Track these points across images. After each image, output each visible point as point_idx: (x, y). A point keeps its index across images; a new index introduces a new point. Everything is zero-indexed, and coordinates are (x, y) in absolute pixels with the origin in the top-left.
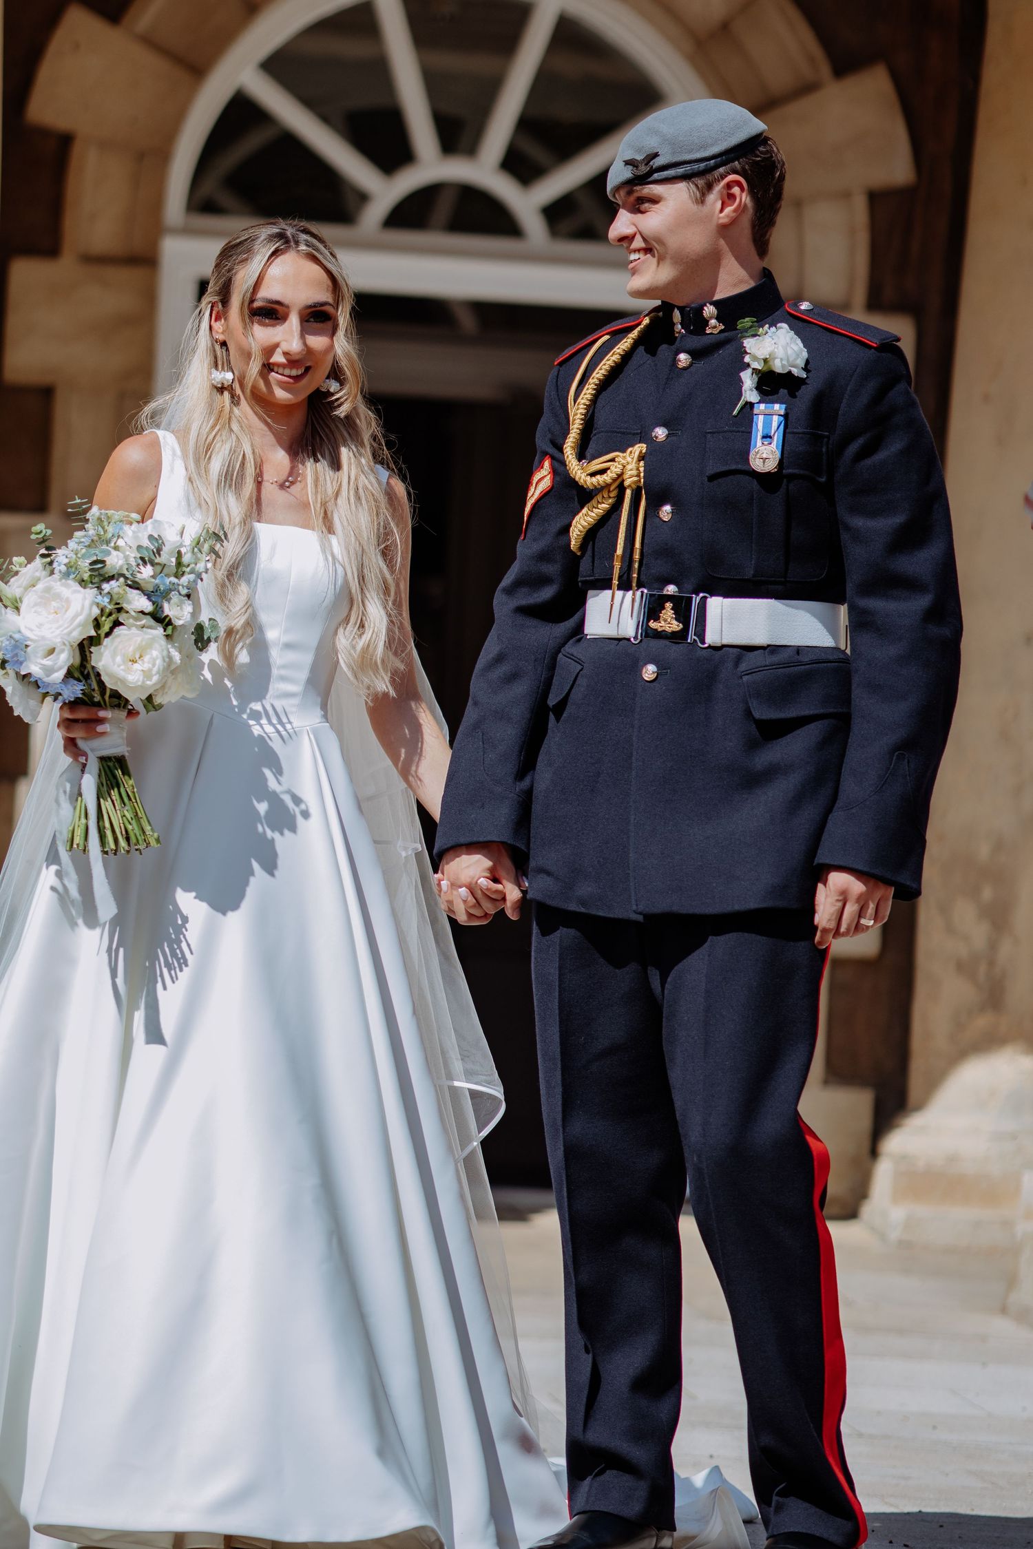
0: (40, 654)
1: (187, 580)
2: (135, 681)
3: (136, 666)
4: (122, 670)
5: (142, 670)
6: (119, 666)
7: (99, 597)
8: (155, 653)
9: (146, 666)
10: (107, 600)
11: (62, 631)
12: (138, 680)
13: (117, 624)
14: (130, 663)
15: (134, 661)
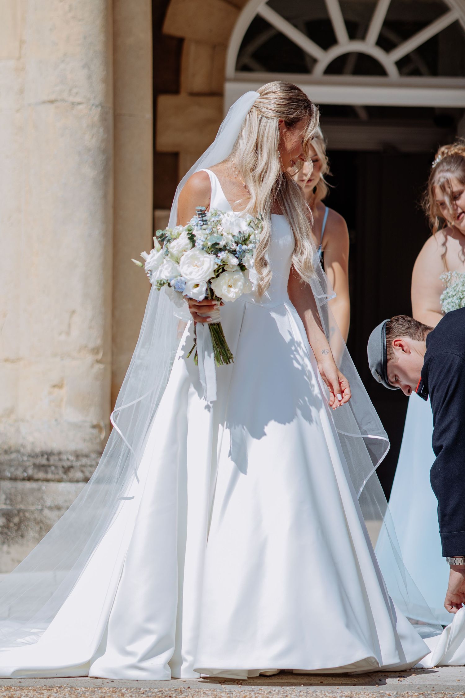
0: (191, 287)
1: (251, 247)
2: (231, 297)
3: (232, 289)
4: (226, 292)
5: (235, 292)
6: (225, 290)
7: (216, 259)
8: (240, 283)
9: (237, 290)
10: (220, 261)
11: (202, 277)
12: (233, 296)
13: (224, 270)
14: (229, 288)
15: (230, 286)
